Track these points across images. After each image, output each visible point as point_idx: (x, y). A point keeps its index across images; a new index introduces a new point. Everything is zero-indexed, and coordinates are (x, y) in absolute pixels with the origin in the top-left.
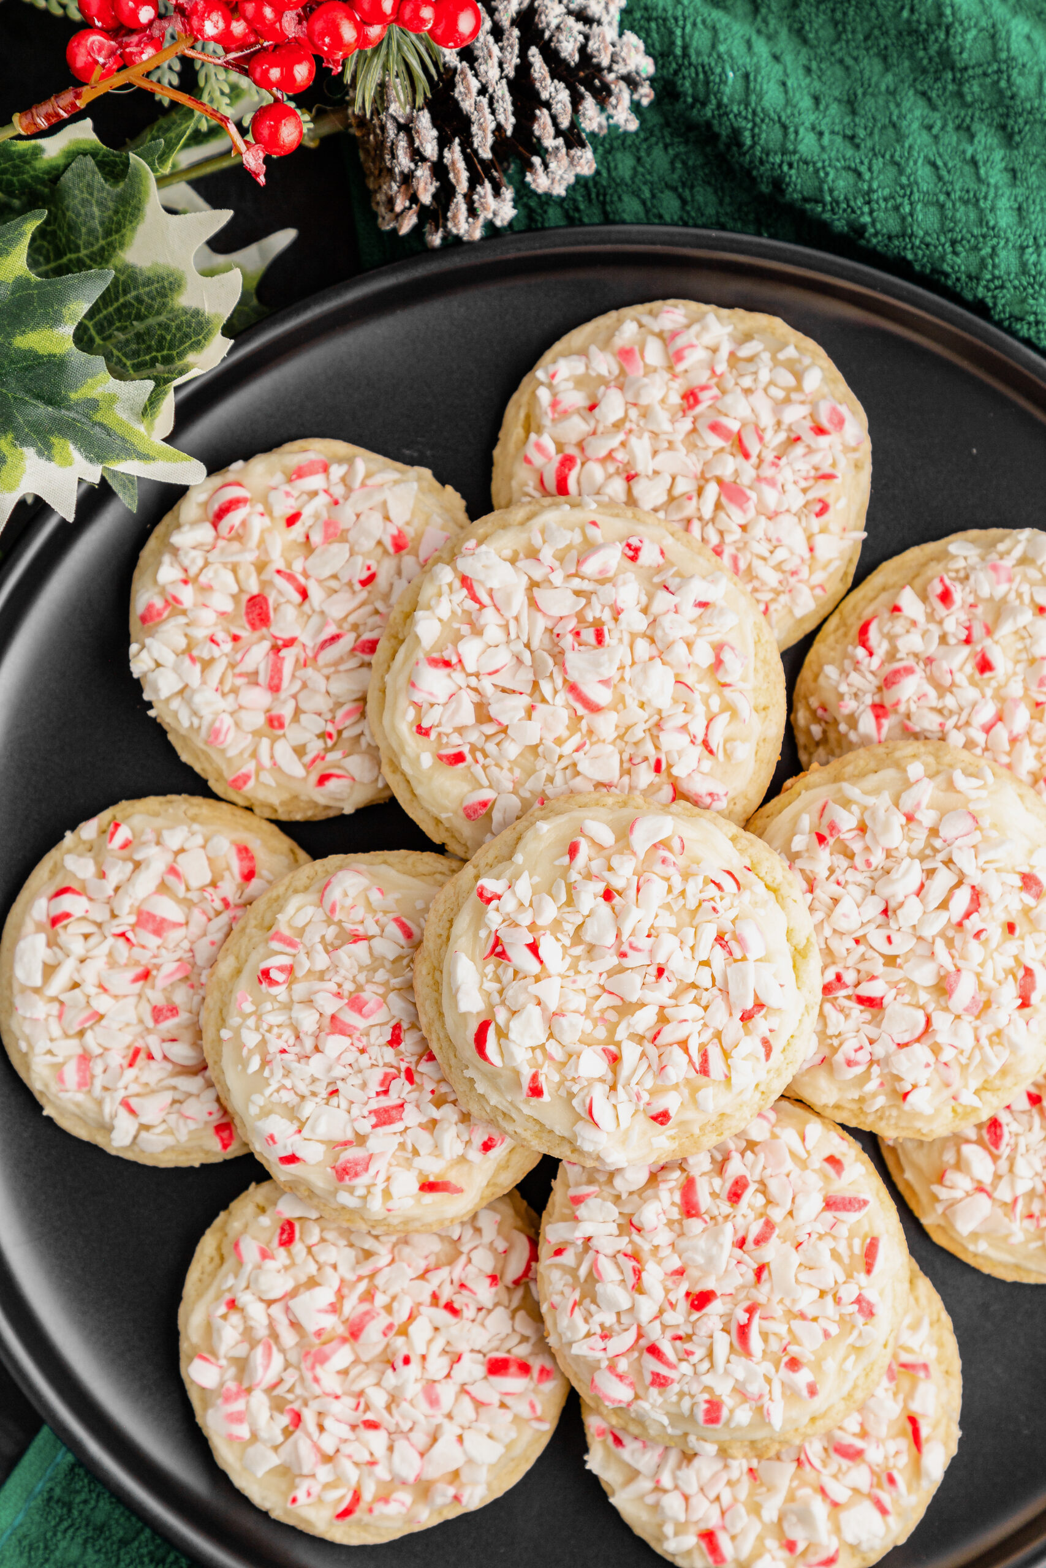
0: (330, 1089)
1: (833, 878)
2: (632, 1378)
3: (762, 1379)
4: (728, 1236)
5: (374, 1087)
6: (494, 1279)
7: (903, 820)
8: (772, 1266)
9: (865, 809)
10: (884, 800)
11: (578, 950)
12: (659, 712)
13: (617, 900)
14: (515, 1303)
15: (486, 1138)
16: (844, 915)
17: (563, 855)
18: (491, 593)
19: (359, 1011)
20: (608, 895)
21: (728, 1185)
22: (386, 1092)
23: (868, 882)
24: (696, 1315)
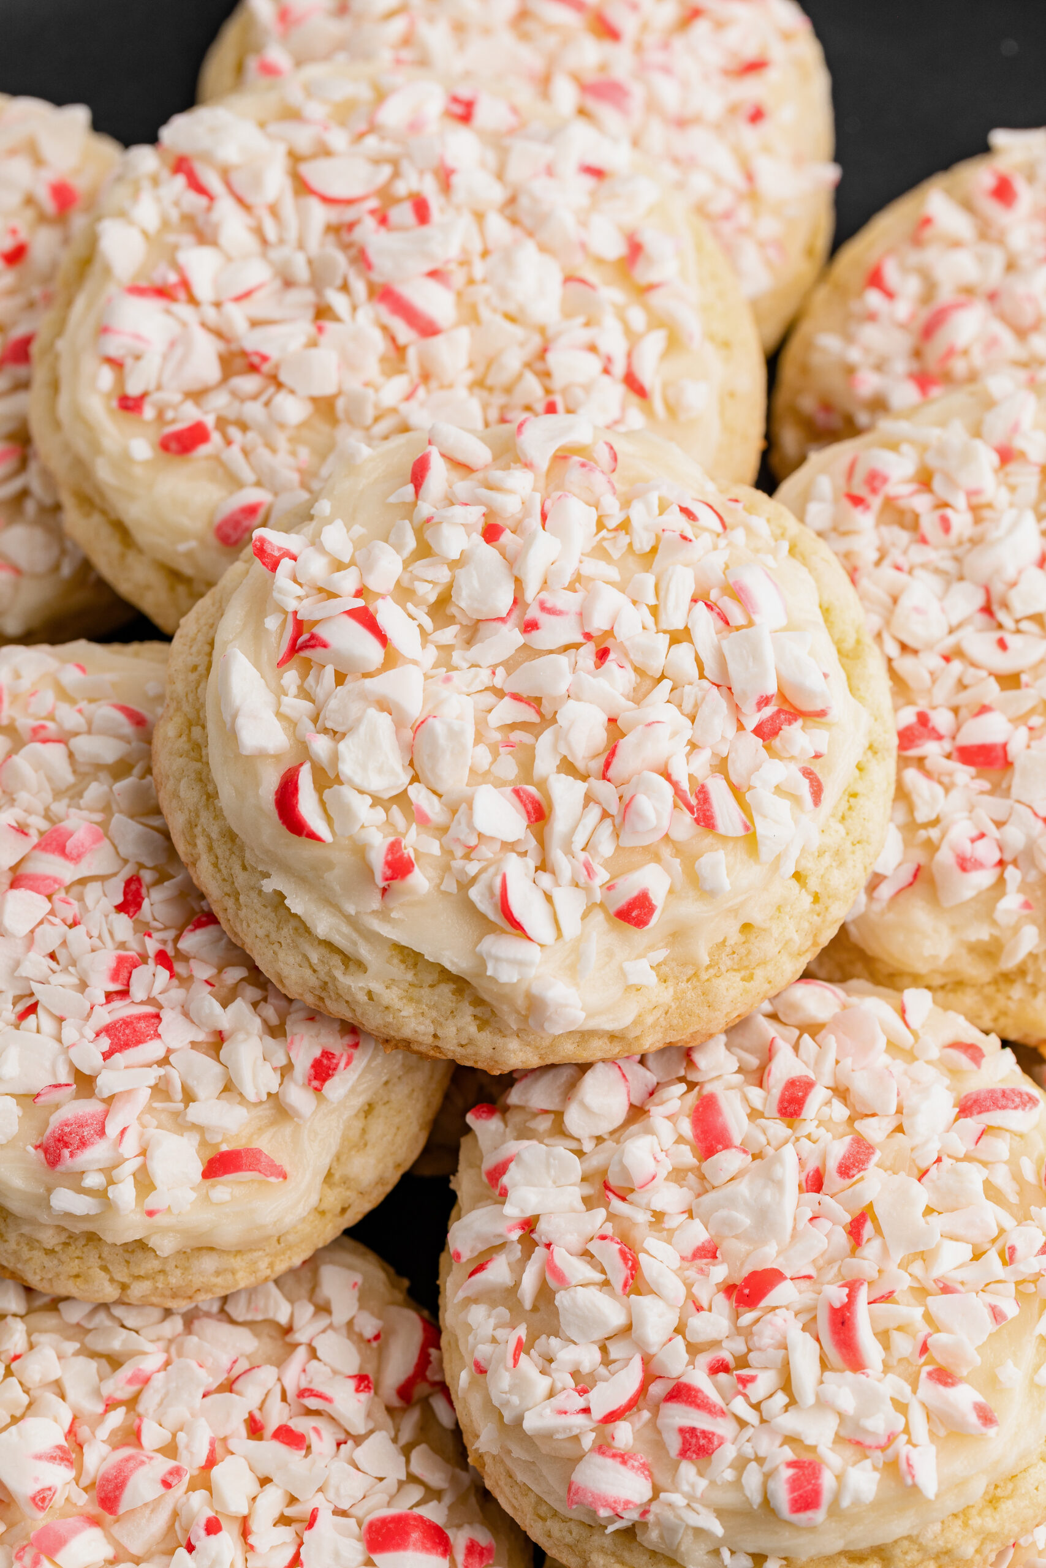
0: (21, 1007)
1: (887, 563)
2: (643, 1458)
3: (889, 1407)
4: (791, 1174)
5: (102, 984)
6: (363, 1381)
7: (995, 459)
8: (879, 1210)
9: (923, 448)
10: (956, 434)
11: (449, 635)
12: (542, 330)
13: (506, 538)
14: (406, 1436)
15: (317, 1053)
16: (917, 610)
17: (405, 484)
18: (225, 174)
19: (62, 850)
20: (491, 533)
21: (776, 1092)
22: (124, 993)
23: (949, 565)
24: (748, 1317)
